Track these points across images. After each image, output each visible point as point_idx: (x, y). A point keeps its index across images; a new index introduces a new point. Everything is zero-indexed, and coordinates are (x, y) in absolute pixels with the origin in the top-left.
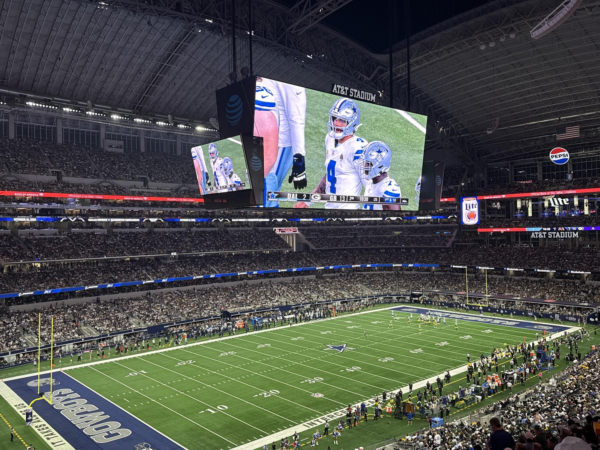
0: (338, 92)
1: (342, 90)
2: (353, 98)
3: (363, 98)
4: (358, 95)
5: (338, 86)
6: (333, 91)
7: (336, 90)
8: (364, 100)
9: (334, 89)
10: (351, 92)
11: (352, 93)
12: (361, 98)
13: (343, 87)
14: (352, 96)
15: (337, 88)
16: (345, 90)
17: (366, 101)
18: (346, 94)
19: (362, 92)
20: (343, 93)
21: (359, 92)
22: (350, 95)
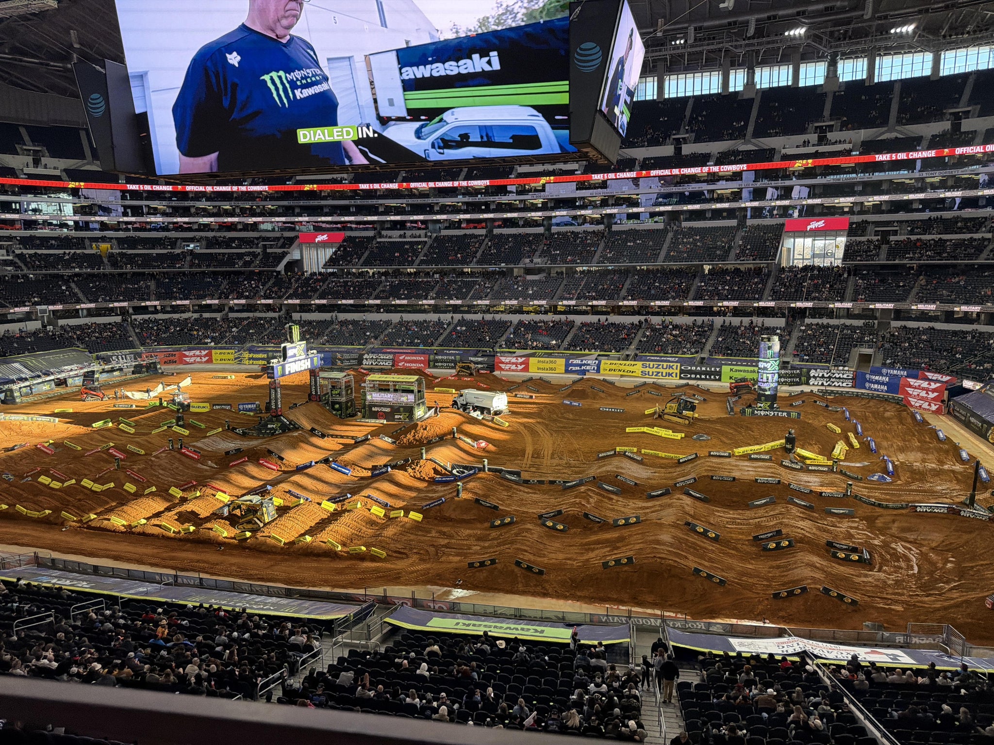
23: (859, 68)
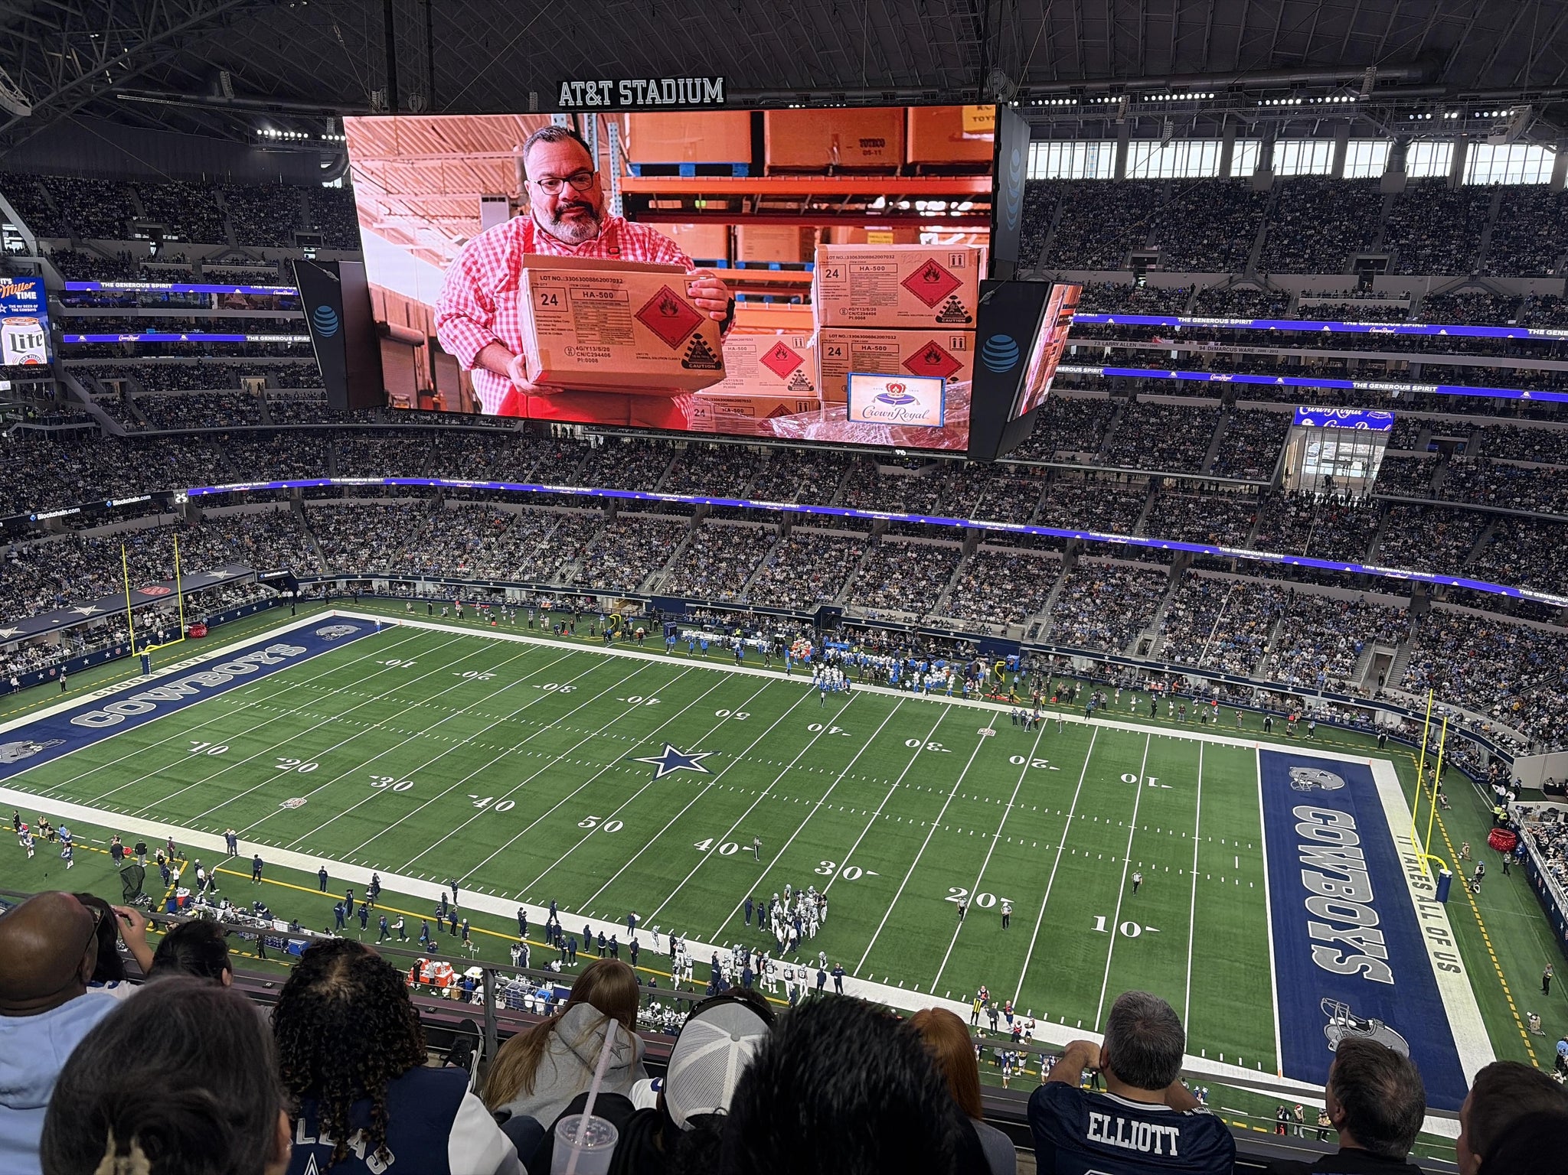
0: (580, 103)
1: (591, 93)
2: (634, 108)
3: (673, 101)
4: (650, 95)
5: (578, 85)
6: (562, 103)
7: (569, 96)
8: (676, 107)
9: (563, 97)
10: (622, 91)
11: (629, 93)
12: (666, 101)
13: (593, 83)
14: (629, 101)
15: (573, 92)
16: (600, 92)
17: (688, 107)
18: (607, 102)
19: (665, 82)
20: (597, 101)
21: (653, 84)
22: (623, 102)
23: (1441, 158)
